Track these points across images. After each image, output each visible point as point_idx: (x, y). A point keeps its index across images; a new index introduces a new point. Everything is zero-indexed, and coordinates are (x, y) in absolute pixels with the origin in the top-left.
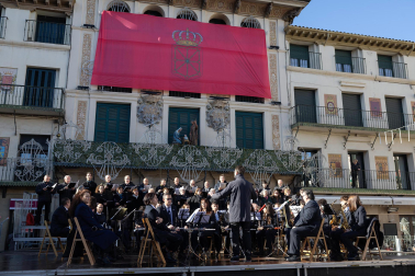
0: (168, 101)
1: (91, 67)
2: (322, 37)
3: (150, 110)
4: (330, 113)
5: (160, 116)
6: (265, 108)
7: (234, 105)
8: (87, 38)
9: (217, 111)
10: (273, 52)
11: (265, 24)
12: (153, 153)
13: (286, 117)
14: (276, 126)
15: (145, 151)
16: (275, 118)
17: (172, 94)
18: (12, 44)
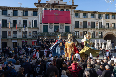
0: (54, 25)
1: (42, 20)
2: (80, 12)
3: (51, 26)
4: (81, 25)
5: (53, 27)
6: (70, 25)
7: (65, 25)
8: (41, 15)
9: (62, 26)
10: (72, 15)
11: (70, 10)
12: (52, 33)
13: (73, 26)
14: (71, 28)
15: (51, 33)
16: (71, 27)
17: (55, 24)
18: (30, 17)
